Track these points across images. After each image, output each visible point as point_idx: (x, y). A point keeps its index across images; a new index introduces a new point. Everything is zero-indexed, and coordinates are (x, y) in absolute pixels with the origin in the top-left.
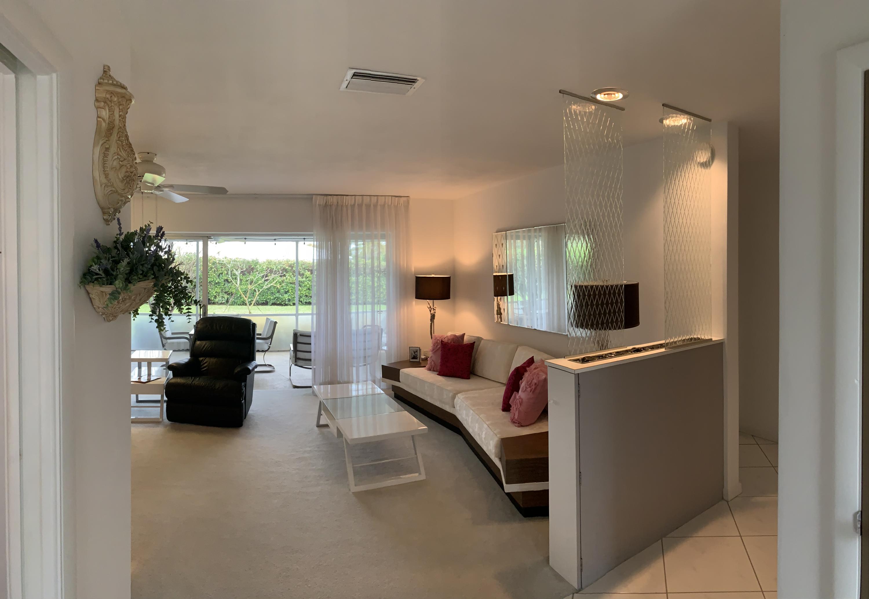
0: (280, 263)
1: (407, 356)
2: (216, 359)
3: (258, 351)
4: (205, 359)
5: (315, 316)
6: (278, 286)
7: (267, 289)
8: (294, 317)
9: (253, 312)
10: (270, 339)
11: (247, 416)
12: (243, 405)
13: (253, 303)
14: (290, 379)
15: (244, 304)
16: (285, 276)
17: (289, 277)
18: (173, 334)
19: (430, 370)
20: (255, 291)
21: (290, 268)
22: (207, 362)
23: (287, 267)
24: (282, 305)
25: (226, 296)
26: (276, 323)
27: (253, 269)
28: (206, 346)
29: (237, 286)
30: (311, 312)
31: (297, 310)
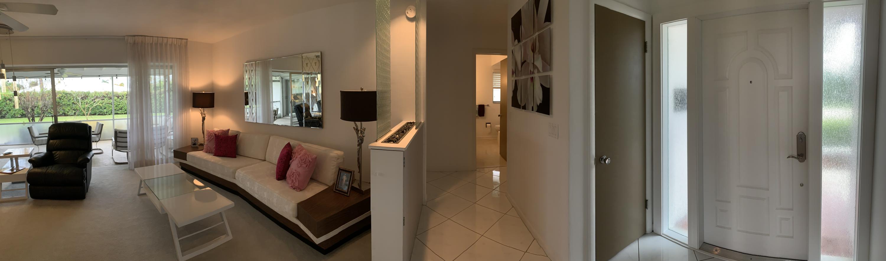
0: (101, 93)
1: (190, 143)
2: (64, 152)
3: (93, 142)
4: (57, 152)
5: (129, 120)
6: (101, 105)
7: (95, 107)
8: (112, 121)
9: (89, 119)
10: (100, 135)
11: (89, 190)
12: (85, 184)
13: (88, 114)
14: (112, 157)
15: (84, 115)
16: (104, 99)
17: (106, 100)
18: (40, 134)
19: (207, 152)
20: (89, 108)
21: (107, 95)
22: (57, 154)
23: (105, 95)
24: (103, 115)
25: (74, 112)
26: (103, 125)
27: (87, 96)
28: (57, 143)
29: (80, 106)
30: (127, 118)
31: (113, 117)
